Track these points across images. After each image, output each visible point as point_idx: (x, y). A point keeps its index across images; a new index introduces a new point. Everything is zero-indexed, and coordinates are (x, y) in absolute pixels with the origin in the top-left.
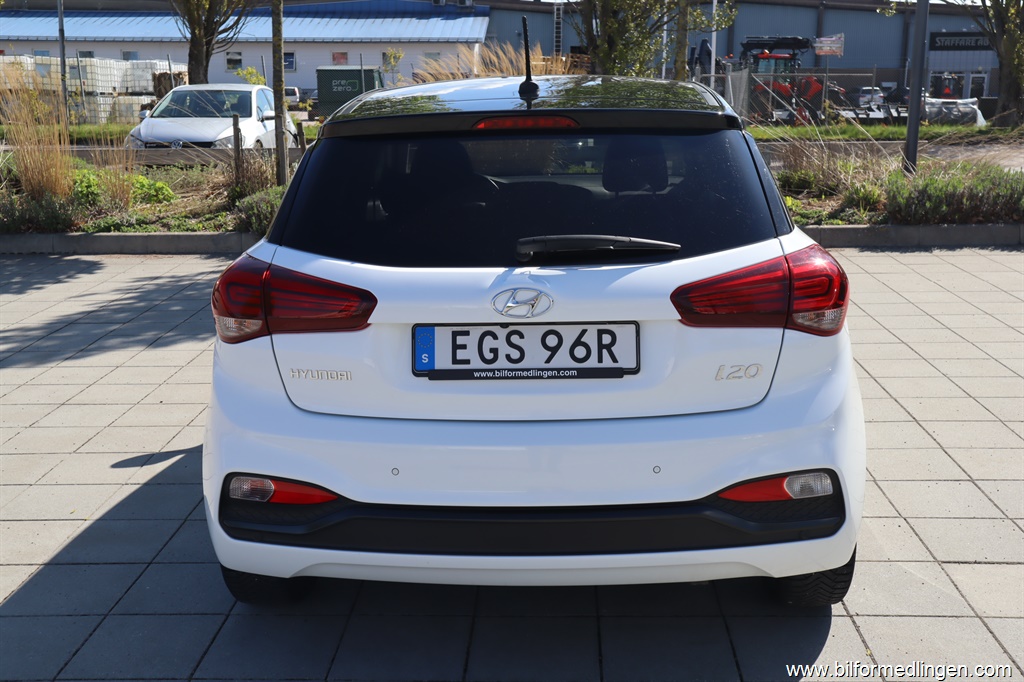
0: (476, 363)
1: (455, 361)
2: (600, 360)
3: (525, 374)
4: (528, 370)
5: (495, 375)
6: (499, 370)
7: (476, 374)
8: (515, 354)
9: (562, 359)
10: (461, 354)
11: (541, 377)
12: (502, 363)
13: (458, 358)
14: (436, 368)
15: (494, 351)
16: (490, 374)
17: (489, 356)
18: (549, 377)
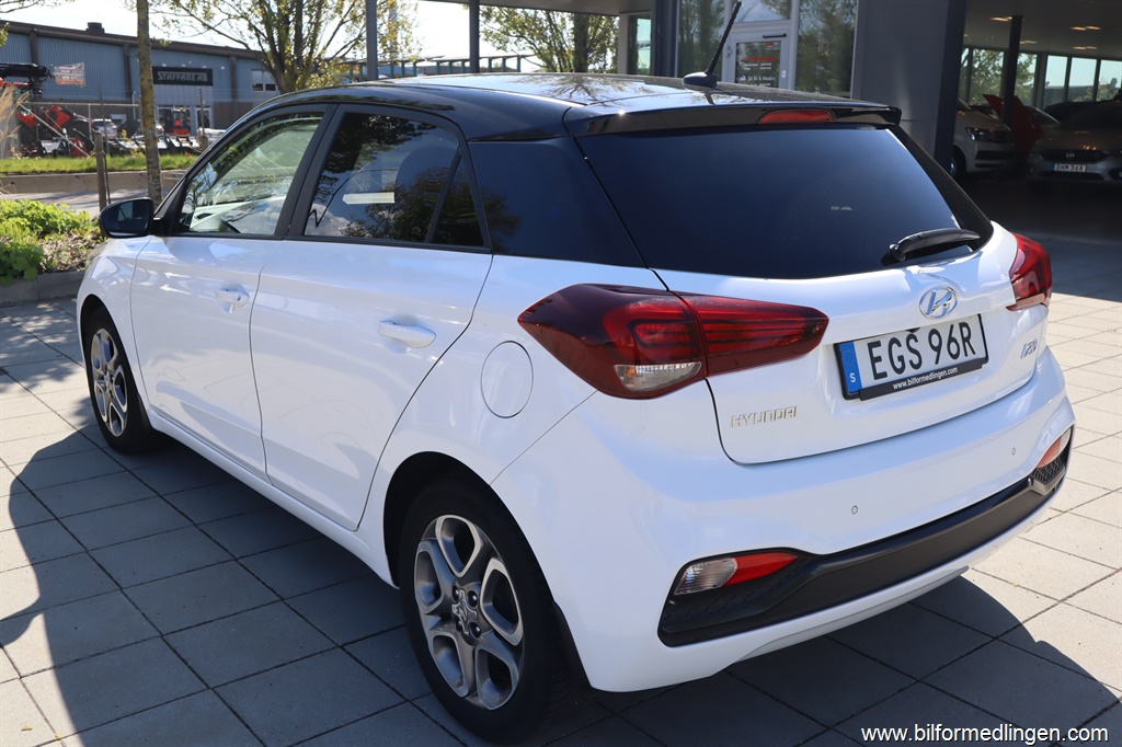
0: (892, 376)
1: (877, 376)
2: (966, 355)
3: (927, 378)
4: (928, 374)
5: (908, 384)
6: (910, 378)
7: (895, 387)
8: (916, 361)
9: (946, 360)
10: (880, 368)
11: (937, 379)
12: (909, 371)
13: (878, 372)
14: (864, 386)
15: (901, 358)
16: (904, 384)
17: (898, 365)
18: (942, 378)
